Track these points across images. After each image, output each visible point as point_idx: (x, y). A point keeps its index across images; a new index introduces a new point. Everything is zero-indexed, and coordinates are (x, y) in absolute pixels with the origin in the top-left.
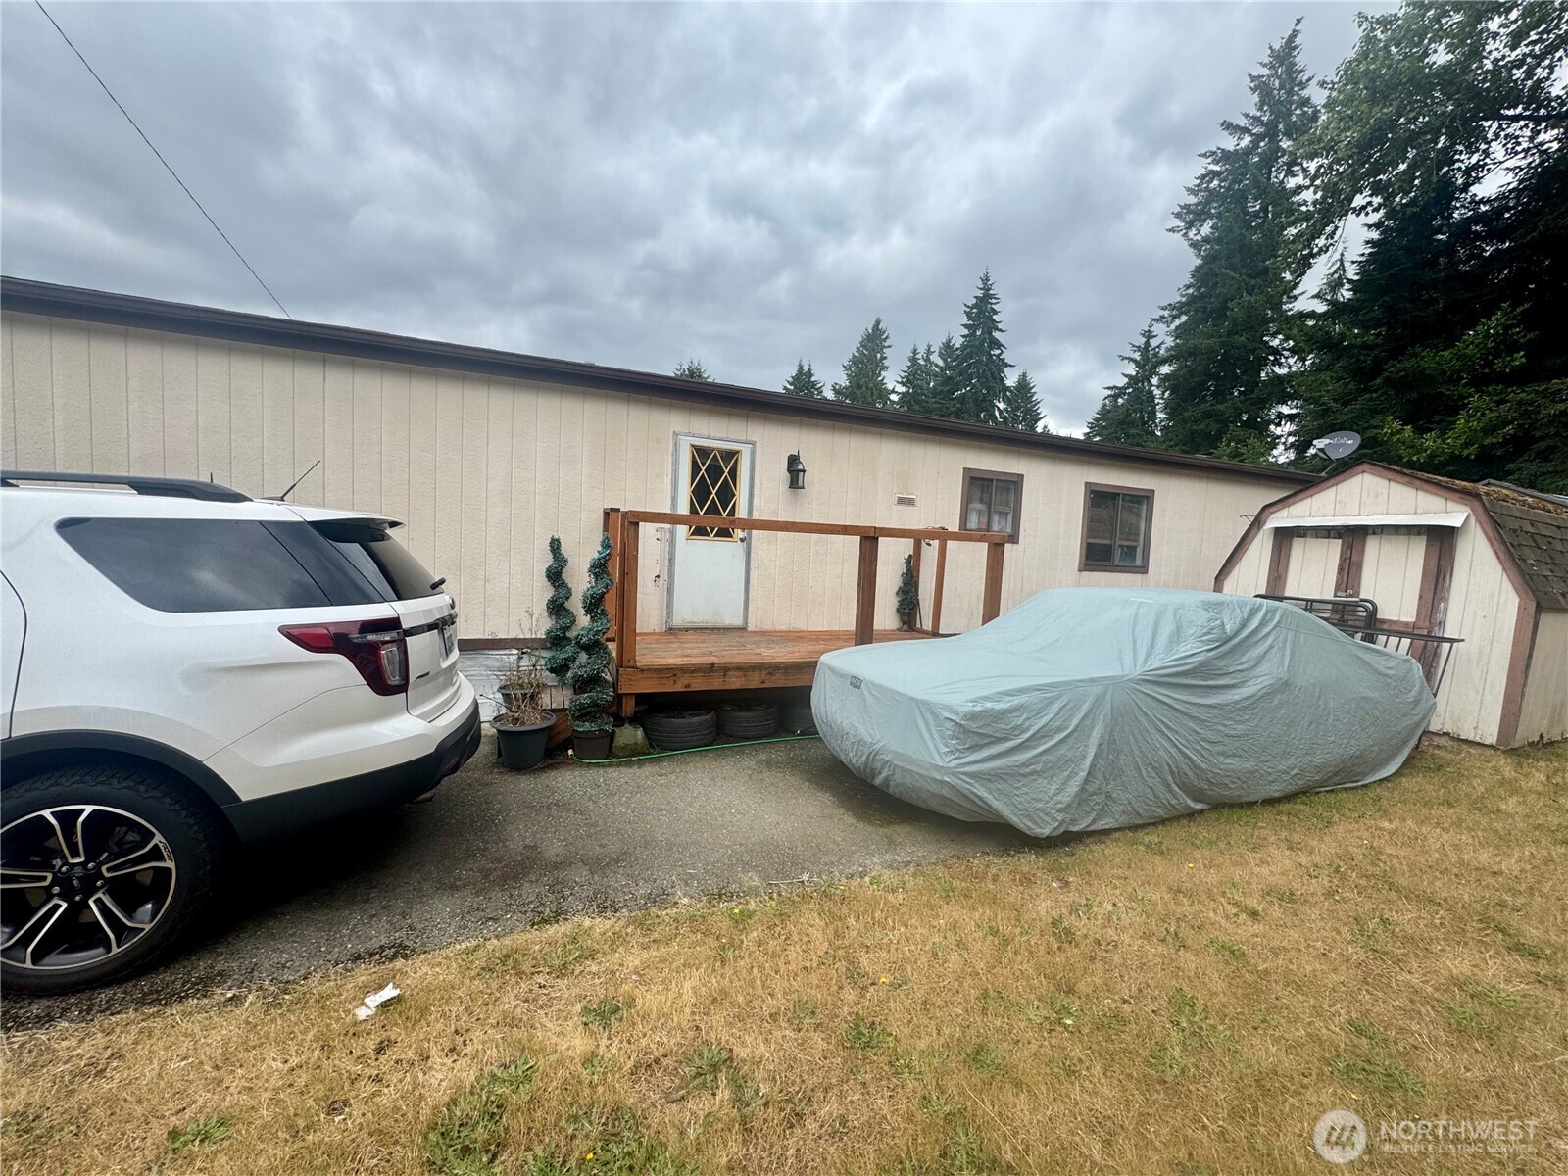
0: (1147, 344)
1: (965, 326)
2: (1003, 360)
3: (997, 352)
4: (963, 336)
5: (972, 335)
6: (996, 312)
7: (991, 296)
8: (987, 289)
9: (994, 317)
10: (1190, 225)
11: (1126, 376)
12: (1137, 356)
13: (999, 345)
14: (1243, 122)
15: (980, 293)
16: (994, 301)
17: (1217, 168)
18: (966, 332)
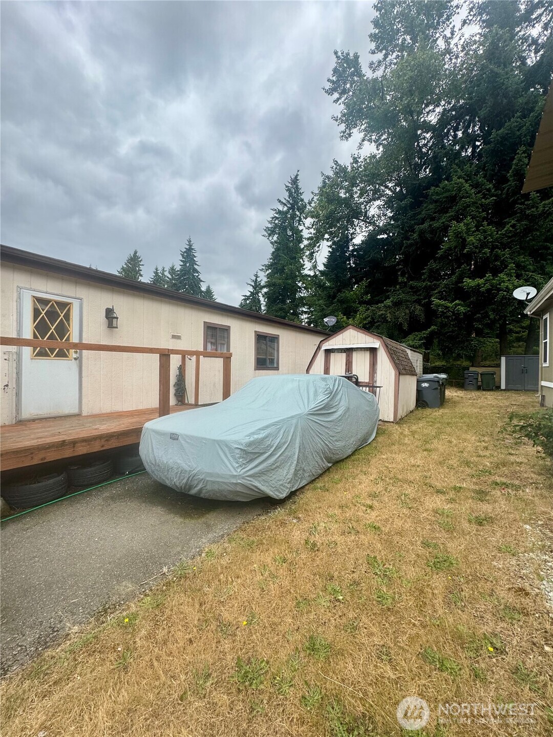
0: (256, 279)
1: (181, 261)
2: (200, 278)
3: (197, 275)
4: (181, 265)
5: (185, 265)
6: (195, 257)
7: (193, 249)
8: (190, 245)
9: (195, 258)
10: (270, 235)
11: (250, 292)
12: (253, 284)
13: (198, 272)
14: (284, 201)
15: (187, 247)
16: (194, 251)
17: (277, 216)
18: (182, 263)
